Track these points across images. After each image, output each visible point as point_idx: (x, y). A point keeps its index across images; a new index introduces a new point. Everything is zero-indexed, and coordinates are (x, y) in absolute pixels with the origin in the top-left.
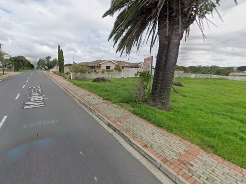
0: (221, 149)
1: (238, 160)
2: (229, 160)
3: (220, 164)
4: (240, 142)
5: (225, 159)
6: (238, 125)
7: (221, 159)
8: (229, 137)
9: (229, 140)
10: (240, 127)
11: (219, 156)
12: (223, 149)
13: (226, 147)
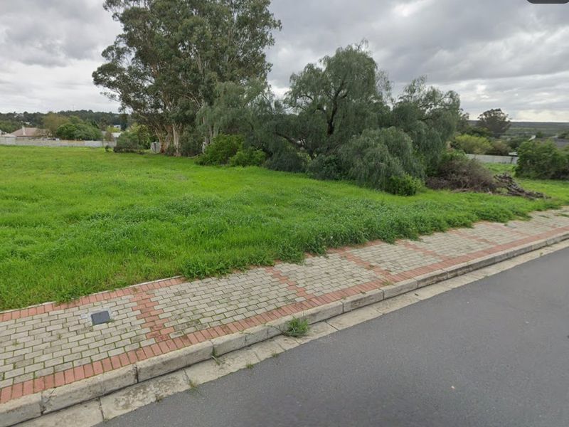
0: (7, 294)
1: (34, 294)
2: (25, 304)
3: (18, 321)
4: (23, 262)
5: (19, 306)
6: (10, 235)
7: (15, 312)
8: (8, 263)
9: (10, 268)
10: (13, 236)
11: (10, 308)
12: (10, 291)
13: (11, 284)
